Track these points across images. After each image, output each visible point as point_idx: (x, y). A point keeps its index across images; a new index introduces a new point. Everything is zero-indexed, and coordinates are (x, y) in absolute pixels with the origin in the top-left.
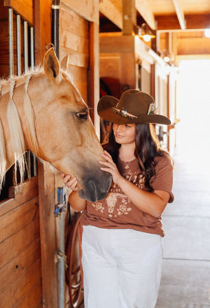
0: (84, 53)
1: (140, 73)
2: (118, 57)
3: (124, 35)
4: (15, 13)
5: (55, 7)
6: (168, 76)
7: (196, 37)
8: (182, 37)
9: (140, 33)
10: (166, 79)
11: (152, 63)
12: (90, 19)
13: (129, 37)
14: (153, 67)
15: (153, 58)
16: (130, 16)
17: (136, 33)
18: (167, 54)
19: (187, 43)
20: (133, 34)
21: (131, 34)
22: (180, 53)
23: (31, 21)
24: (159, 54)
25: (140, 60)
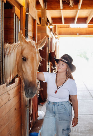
0: (33, 31)
1: (48, 41)
2: (40, 34)
3: (42, 25)
4: (16, 15)
5: (27, 13)
6: (56, 43)
7: (66, 28)
8: (60, 28)
9: (48, 25)
10: (55, 44)
11: (51, 37)
12: (35, 18)
13: (44, 26)
14: (52, 39)
15: (52, 35)
16: (44, 18)
17: (47, 25)
18: (56, 34)
19: (63, 30)
20: (46, 25)
21: (45, 25)
22: (60, 34)
23: (20, 18)
24: (54, 34)
25: (48, 36)
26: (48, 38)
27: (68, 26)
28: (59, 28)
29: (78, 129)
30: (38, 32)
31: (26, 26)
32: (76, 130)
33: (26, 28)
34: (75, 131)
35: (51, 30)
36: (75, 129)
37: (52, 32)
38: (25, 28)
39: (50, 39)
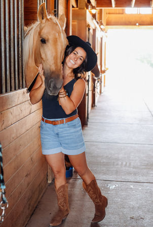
1: (89, 33)
2: (76, 23)
3: (79, 9)
6: (102, 39)
7: (119, 14)
8: (109, 13)
9: (89, 8)
10: (99, 40)
11: (94, 28)
13: (83, 11)
14: (94, 30)
15: (95, 25)
17: (87, 8)
18: (102, 24)
19: (113, 17)
20: (86, 9)
21: (84, 9)
22: (108, 24)
24: (98, 23)
25: (89, 25)
26: (89, 29)
27: (121, 12)
28: (108, 15)
29: (130, 164)
30: (73, 19)
31: (55, 8)
32: (128, 164)
33: (55, 11)
34: (126, 165)
35: (94, 16)
36: (126, 163)
37: (95, 19)
38: (53, 11)
39: (91, 31)
